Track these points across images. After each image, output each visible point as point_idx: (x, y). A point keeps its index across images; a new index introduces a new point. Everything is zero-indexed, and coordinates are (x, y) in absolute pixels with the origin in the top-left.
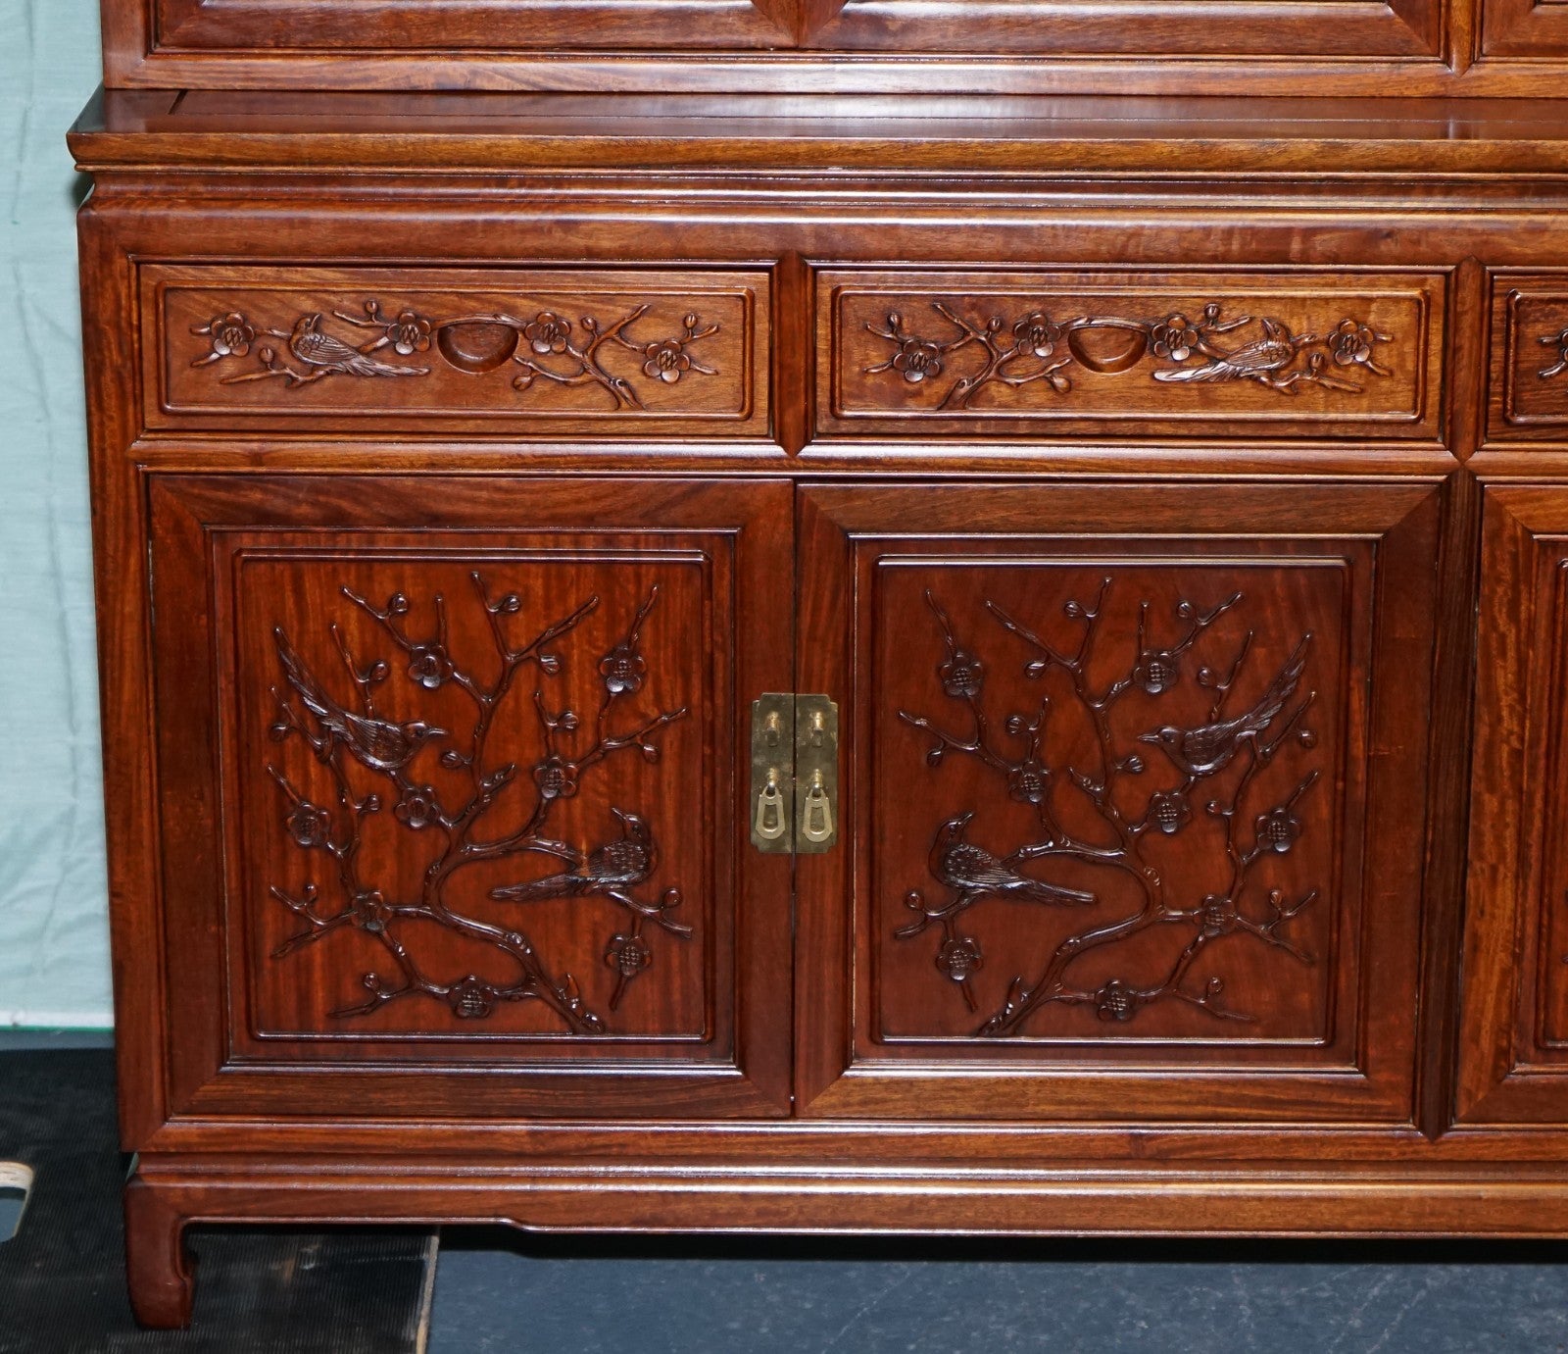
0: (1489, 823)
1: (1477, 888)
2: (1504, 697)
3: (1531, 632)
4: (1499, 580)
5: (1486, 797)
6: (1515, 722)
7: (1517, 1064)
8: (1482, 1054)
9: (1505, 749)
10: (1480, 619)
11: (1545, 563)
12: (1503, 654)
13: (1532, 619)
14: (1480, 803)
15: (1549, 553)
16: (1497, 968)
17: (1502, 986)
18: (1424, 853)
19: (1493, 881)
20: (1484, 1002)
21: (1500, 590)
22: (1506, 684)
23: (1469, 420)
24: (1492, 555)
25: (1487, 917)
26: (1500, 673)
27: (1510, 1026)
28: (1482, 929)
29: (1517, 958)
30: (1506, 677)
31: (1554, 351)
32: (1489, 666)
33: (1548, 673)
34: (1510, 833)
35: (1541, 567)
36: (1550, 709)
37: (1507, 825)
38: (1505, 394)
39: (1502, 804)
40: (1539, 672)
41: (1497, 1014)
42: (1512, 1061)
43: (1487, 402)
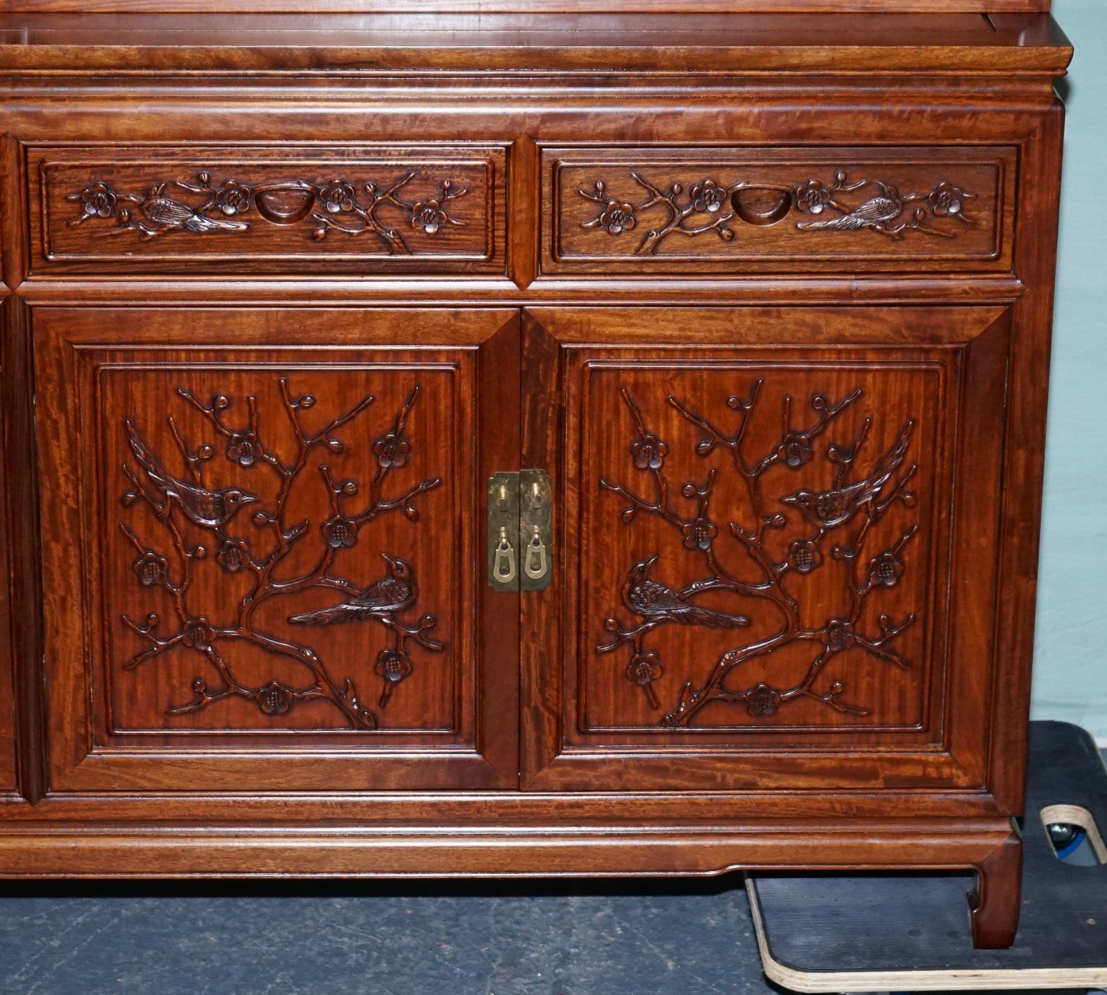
0: (57, 564)
1: (52, 613)
2: (60, 469)
3: (77, 421)
4: (49, 380)
5: (53, 545)
6: (71, 488)
7: (95, 747)
8: (66, 739)
9: (64, 509)
10: (37, 410)
11: (85, 367)
12: (57, 436)
13: (77, 410)
14: (49, 549)
15: (87, 359)
16: (72, 674)
17: (77, 688)
18: (9, 587)
19: (64, 609)
20: (64, 700)
21: (50, 387)
22: (60, 458)
23: (16, 259)
24: (42, 360)
25: (61, 636)
26: (56, 451)
27: (86, 717)
28: (58, 644)
29: (86, 667)
30: (60, 453)
31: (77, 206)
32: (47, 445)
33: (94, 450)
34: (74, 572)
35: (82, 369)
36: (97, 478)
37: (71, 566)
38: (42, 239)
39: (65, 551)
40: (87, 449)
41: (75, 710)
42: (90, 745)
43: (30, 245)
